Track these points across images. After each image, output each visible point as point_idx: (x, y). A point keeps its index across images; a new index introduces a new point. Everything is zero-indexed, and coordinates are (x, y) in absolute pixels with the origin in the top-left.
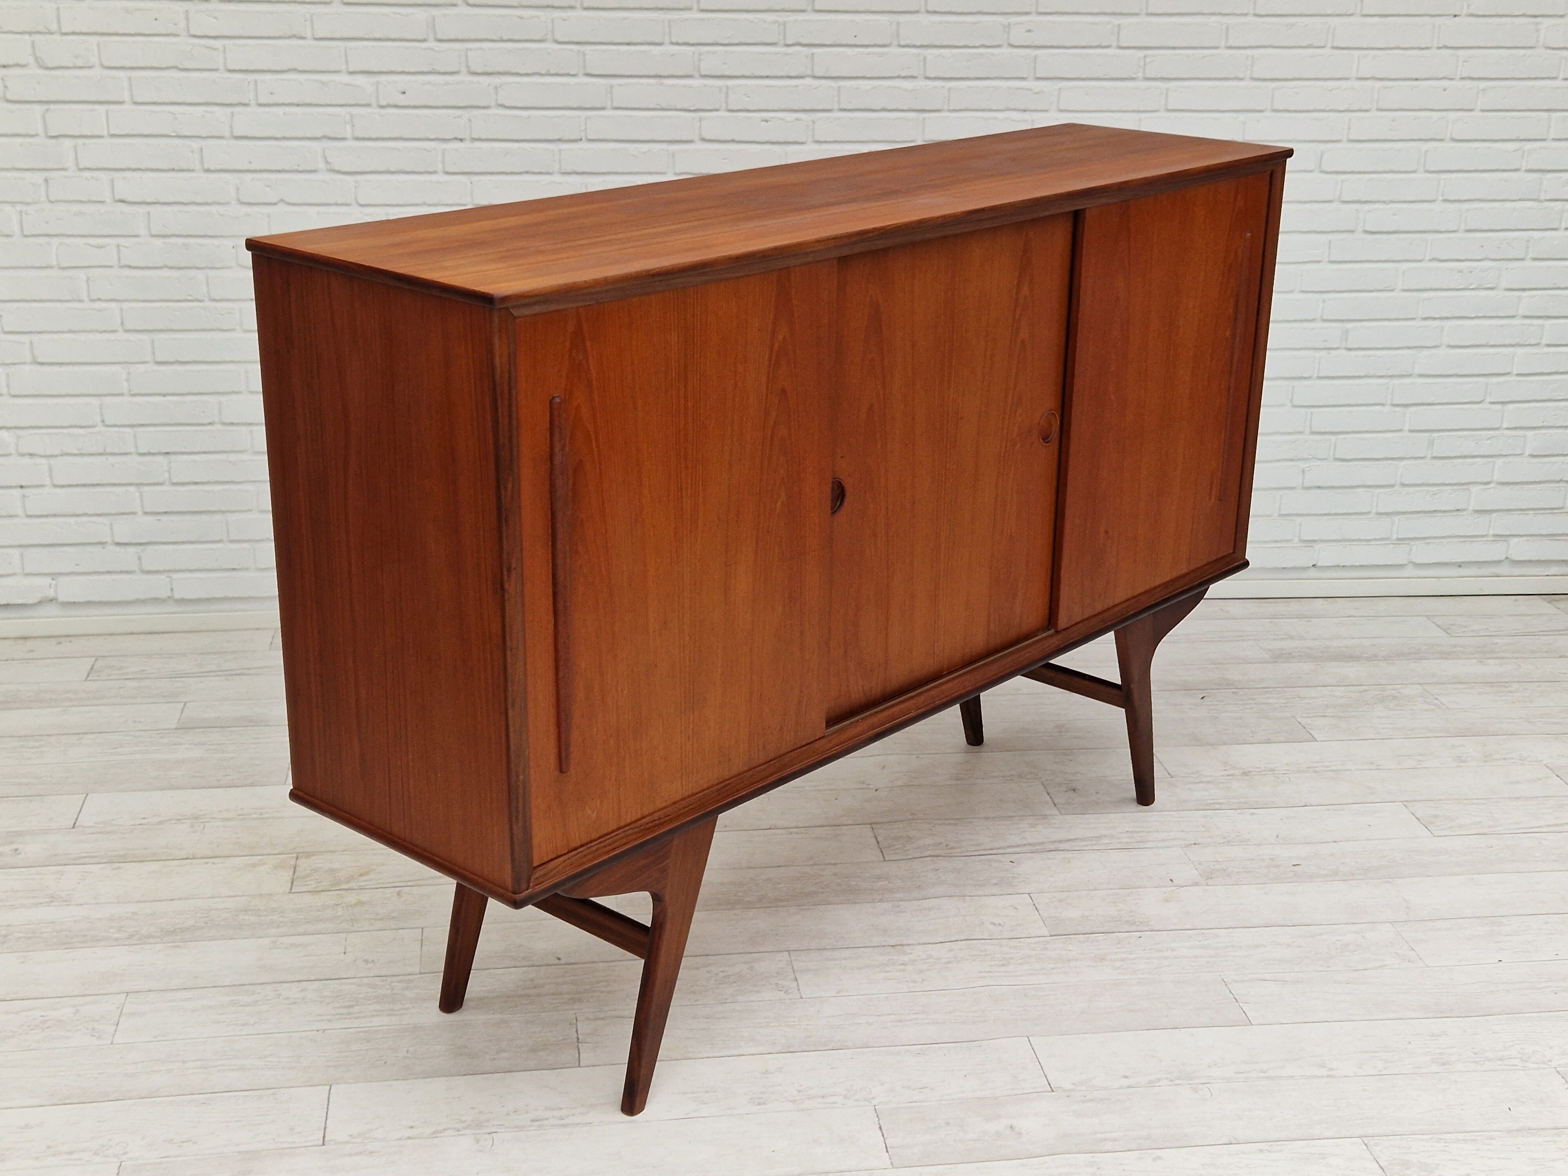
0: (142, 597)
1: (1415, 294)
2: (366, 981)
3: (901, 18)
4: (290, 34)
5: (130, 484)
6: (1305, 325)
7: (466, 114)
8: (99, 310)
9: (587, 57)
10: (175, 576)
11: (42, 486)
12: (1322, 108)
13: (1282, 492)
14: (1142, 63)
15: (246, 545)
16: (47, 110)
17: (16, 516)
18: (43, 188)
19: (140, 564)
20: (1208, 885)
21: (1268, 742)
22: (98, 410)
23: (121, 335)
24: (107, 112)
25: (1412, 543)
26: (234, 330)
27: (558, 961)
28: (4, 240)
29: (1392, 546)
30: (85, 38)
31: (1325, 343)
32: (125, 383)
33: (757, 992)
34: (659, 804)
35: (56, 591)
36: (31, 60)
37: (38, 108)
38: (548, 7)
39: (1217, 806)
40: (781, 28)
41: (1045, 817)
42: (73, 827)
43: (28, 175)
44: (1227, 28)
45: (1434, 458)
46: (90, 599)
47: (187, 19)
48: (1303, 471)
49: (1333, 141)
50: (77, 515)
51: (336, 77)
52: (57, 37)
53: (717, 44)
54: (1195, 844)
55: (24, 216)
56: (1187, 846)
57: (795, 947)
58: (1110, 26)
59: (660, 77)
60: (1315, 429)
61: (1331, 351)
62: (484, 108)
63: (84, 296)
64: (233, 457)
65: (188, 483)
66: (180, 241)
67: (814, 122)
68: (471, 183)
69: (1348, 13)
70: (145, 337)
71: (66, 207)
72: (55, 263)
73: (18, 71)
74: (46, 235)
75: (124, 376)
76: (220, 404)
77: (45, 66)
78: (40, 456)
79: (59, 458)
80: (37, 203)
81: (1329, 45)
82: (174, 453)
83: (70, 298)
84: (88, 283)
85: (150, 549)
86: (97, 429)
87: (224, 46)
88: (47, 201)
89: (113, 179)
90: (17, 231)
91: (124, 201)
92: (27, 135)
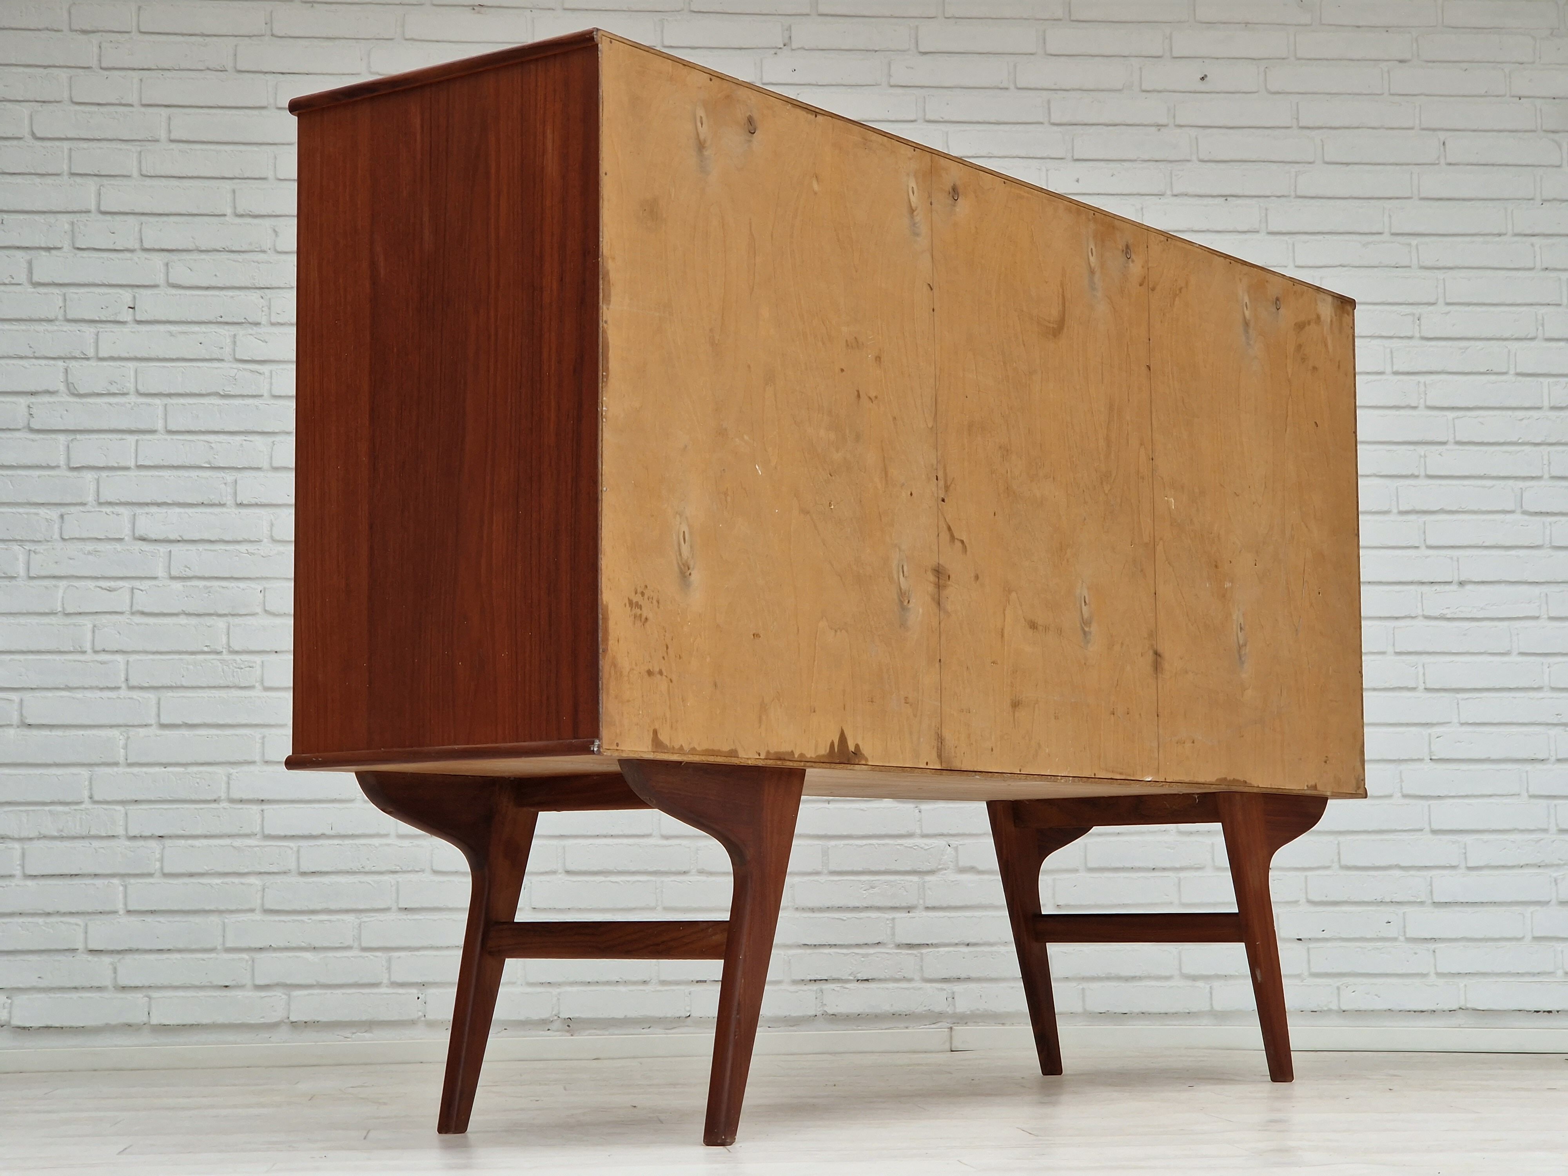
0: (114, 1021)
5: (114, 876)
8: (102, 663)
10: (155, 994)
11: (11, 876)
12: (1514, 439)
13: (1532, 909)
15: (245, 956)
16: (73, 440)
18: (57, 526)
19: (115, 978)
22: (87, 783)
23: (124, 693)
24: (137, 441)
28: (6, 582)
30: (123, 363)
31: (1559, 717)
32: (122, 750)
35: (10, 1013)
36: (62, 387)
37: (62, 438)
43: (42, 511)
44: (1391, 352)
47: (235, 343)
48: (1556, 881)
49: (1533, 478)
50: (49, 914)
52: (93, 363)
55: (32, 554)
60: (1561, 827)
63: (88, 646)
64: (238, 842)
65: (183, 875)
66: (201, 583)
69: (1529, 337)
70: (151, 695)
71: (80, 545)
72: (60, 609)
73: (46, 399)
74: (54, 577)
75: (122, 742)
76: (229, 776)
77: (76, 392)
78: (13, 839)
79: (35, 842)
80: (48, 541)
81: (1512, 372)
82: (170, 837)
83: (72, 649)
84: (94, 632)
85: (129, 958)
86: (83, 806)
87: (271, 372)
88: (59, 539)
89: (135, 515)
90: (22, 572)
91: (144, 539)
92: (48, 467)
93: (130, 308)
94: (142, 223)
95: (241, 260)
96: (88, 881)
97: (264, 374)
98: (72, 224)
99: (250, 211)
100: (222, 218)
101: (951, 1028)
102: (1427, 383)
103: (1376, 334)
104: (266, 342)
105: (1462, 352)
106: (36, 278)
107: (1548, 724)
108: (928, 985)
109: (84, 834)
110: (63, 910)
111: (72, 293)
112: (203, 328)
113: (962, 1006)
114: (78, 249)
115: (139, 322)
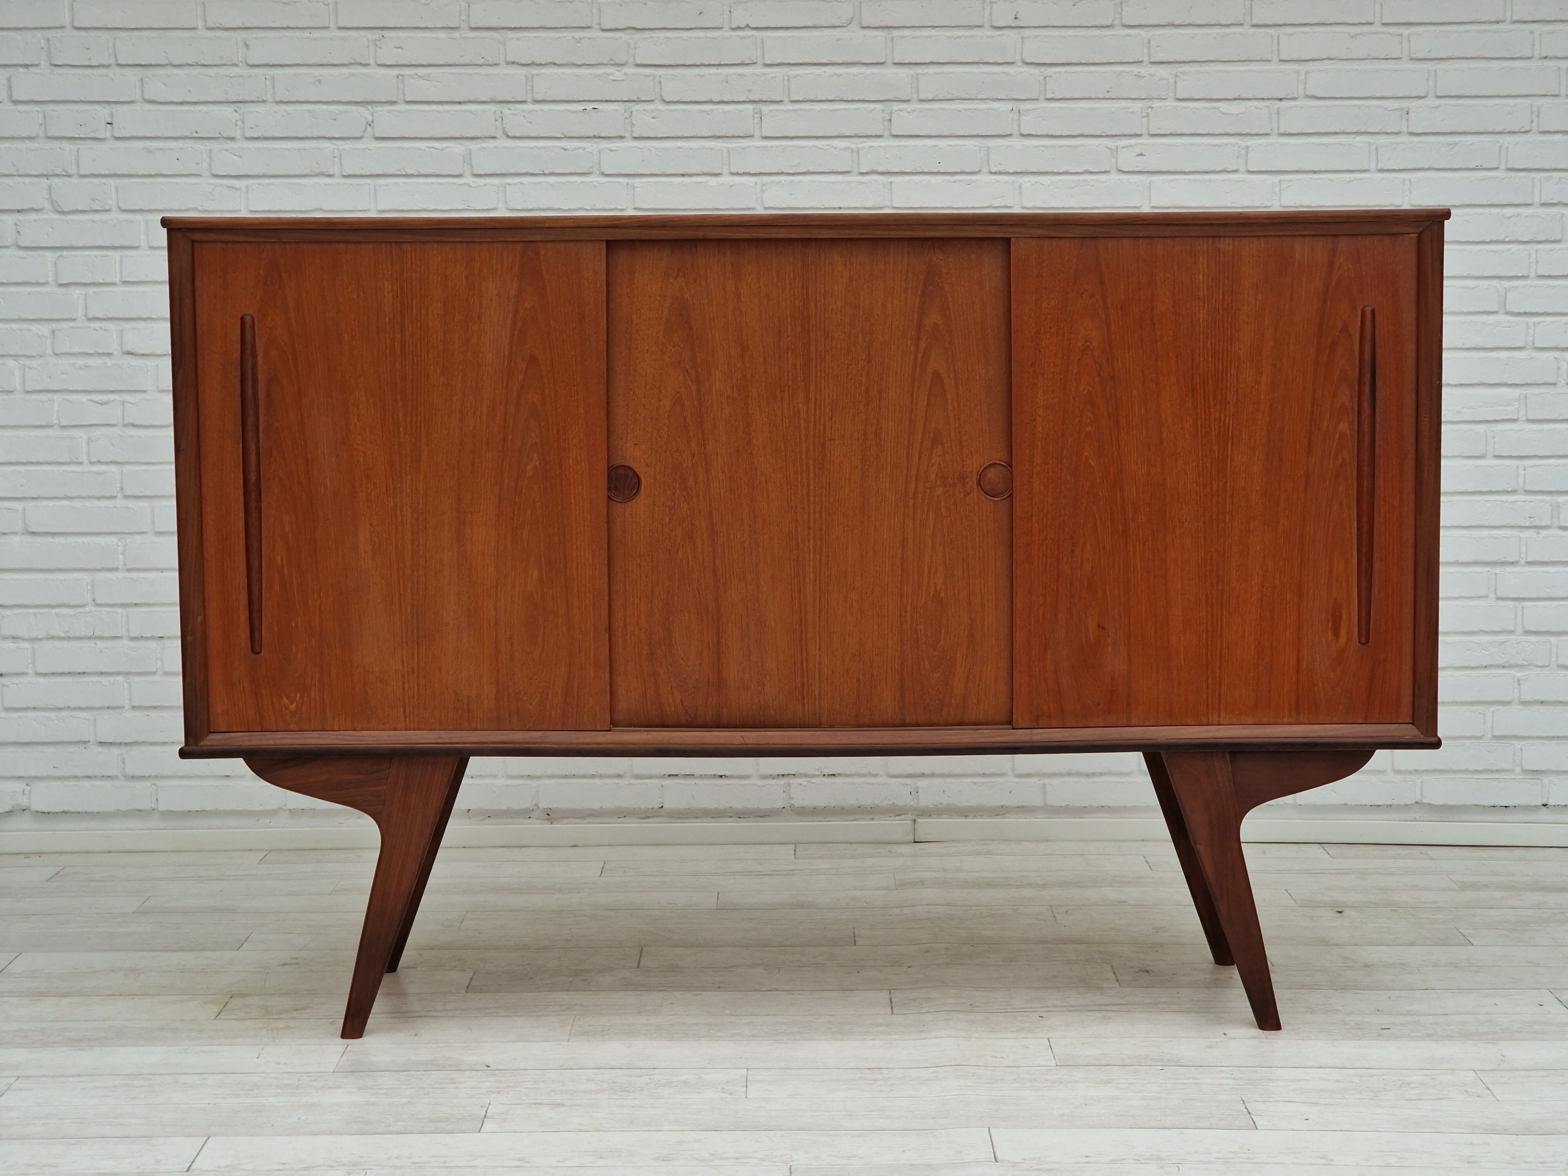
0: (125, 807)
2: (273, 1075)
3: (993, 143)
4: (317, 171)
5: (118, 674)
6: (1504, 498)
8: (98, 473)
10: (161, 783)
11: (24, 674)
12: (1501, 238)
13: (1493, 708)
14: (1277, 190)
16: (60, 256)
19: (124, 768)
22: (89, 587)
23: (120, 502)
24: (121, 257)
27: (486, 1068)
28: (5, 396)
30: (103, 180)
31: (1532, 520)
32: (120, 556)
35: (30, 799)
36: (47, 204)
37: (49, 254)
38: (595, 137)
40: (855, 154)
41: (1100, 988)
43: (35, 327)
44: (1377, 148)
46: (66, 809)
47: (211, 158)
49: (1519, 277)
50: (60, 709)
52: (76, 180)
53: (782, 173)
55: (27, 369)
57: (756, 1066)
58: (1236, 148)
60: (1527, 628)
61: (1541, 531)
63: (84, 458)
69: (1523, 130)
71: (72, 360)
72: (56, 422)
73: (33, 216)
74: (49, 391)
75: (120, 548)
77: (60, 210)
78: (24, 640)
79: (44, 642)
80: (41, 356)
81: (1503, 167)
82: (169, 638)
83: (68, 460)
84: (88, 444)
85: (136, 749)
86: (87, 609)
87: (247, 186)
88: (52, 354)
89: (122, 330)
90: (19, 387)
91: (132, 354)
92: (38, 284)
93: (108, 123)
94: (115, 38)
95: (213, 75)
96: (95, 679)
97: (240, 189)
98: (48, 40)
99: (220, 24)
100: (194, 31)
101: (915, 821)
102: (1412, 180)
103: (1363, 131)
104: (241, 157)
105: (1451, 148)
106: (16, 97)
108: (894, 780)
109: (88, 635)
110: (73, 705)
111: (52, 110)
112: (180, 144)
113: (925, 801)
114: (55, 65)
115: (118, 139)
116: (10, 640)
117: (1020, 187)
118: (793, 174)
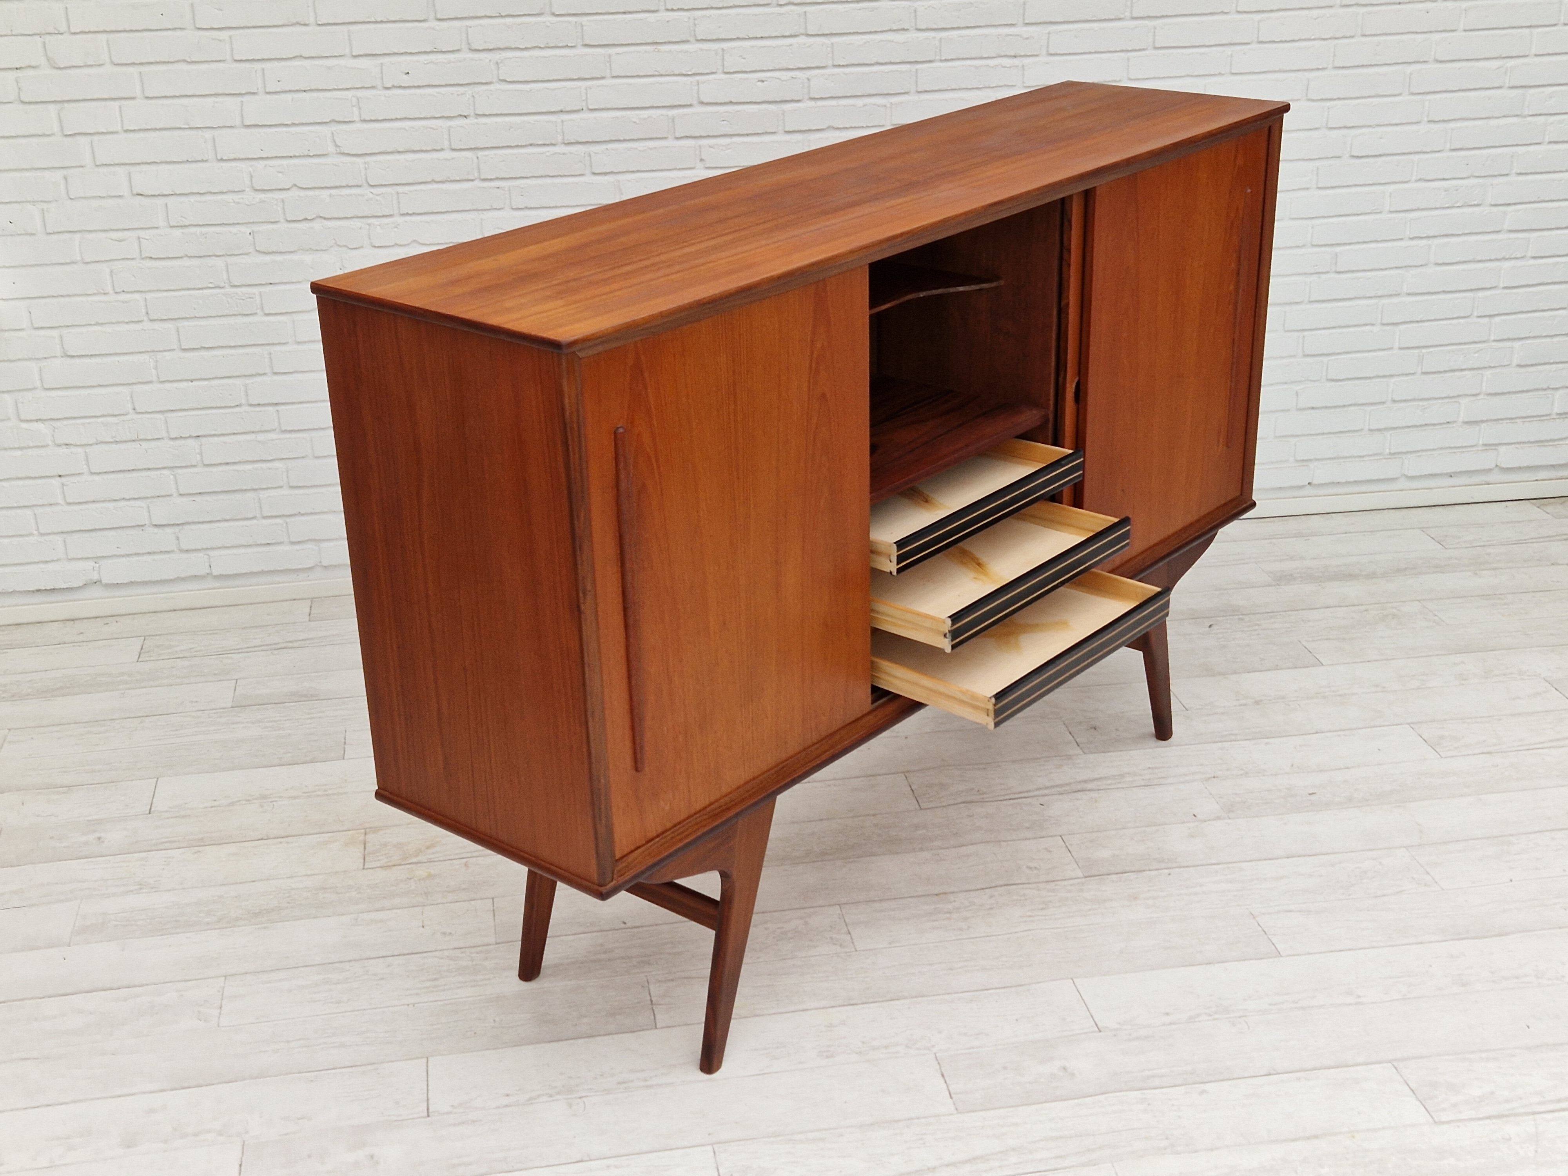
0: (182, 575)
1: (1402, 215)
2: (446, 953)
4: (294, 21)
6: (1295, 251)
7: (468, 90)
8: (124, 302)
9: (585, 28)
10: (211, 553)
11: (80, 474)
15: (278, 521)
16: (62, 109)
17: (57, 504)
18: (62, 187)
19: (179, 544)
20: (1230, 818)
21: (1277, 668)
22: (128, 398)
23: (147, 325)
24: (120, 108)
25: (1404, 457)
26: (256, 314)
27: (623, 926)
29: (1385, 461)
31: (1316, 267)
32: (154, 371)
33: (815, 947)
34: (725, 790)
35: (99, 573)
36: (43, 61)
37: (52, 107)
39: (1233, 737)
41: (1069, 757)
42: (150, 813)
43: (47, 174)
45: (1424, 373)
47: (194, 13)
48: (1297, 393)
50: (116, 500)
51: (342, 62)
52: (67, 37)
53: (712, 8)
54: (1214, 777)
55: (46, 214)
56: (1208, 779)
57: (844, 900)
59: (657, 43)
60: (1308, 352)
61: (1322, 275)
62: (486, 84)
64: (261, 437)
65: (220, 464)
66: (198, 230)
67: (808, 79)
68: (478, 158)
70: (170, 325)
71: (86, 203)
72: (79, 258)
73: (31, 72)
74: (70, 232)
75: (152, 364)
76: (246, 386)
77: (57, 66)
78: (76, 446)
80: (57, 201)
82: (205, 436)
83: (96, 292)
84: (112, 276)
85: (186, 527)
86: (129, 417)
87: (230, 37)
88: (67, 198)
89: (130, 174)
90: (40, 229)
91: (141, 195)
92: (44, 135)
97: (225, 41)
104: (223, 11)
107: (1305, 274)
109: (134, 439)
110: (127, 497)
116: (64, 447)
117: (915, 11)
118: (720, 8)
